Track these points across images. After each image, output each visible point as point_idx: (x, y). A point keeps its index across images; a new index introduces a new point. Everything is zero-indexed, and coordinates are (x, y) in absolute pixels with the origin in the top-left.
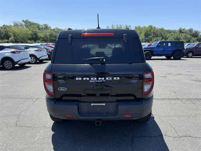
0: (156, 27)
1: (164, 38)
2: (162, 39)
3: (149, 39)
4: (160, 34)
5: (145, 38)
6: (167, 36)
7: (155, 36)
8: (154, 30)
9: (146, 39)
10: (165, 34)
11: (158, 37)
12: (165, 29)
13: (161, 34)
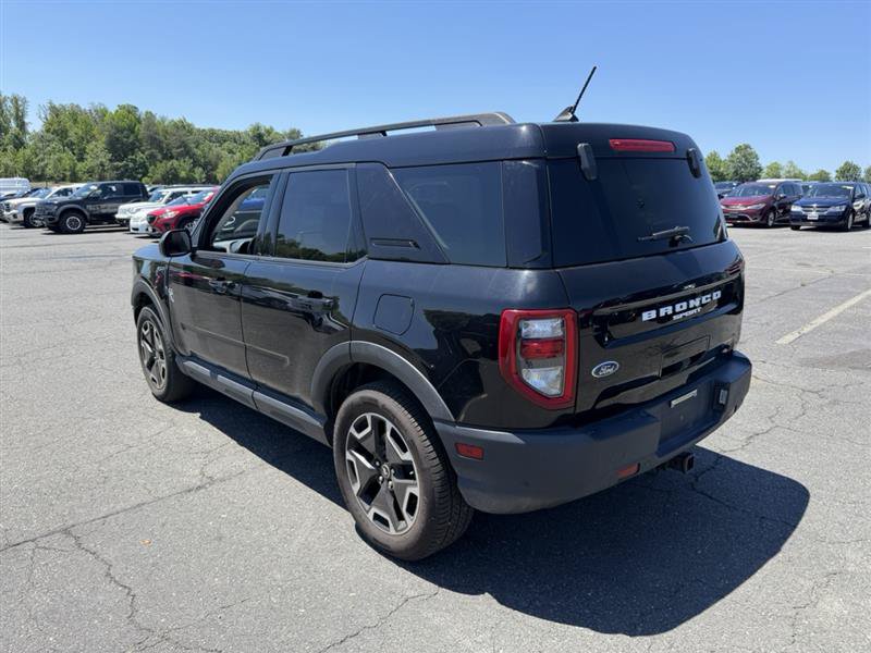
0: (154, 113)
1: (200, 166)
2: (194, 167)
3: (131, 165)
4: (180, 147)
5: (111, 160)
6: (211, 157)
7: (159, 157)
8: (148, 128)
9: (117, 168)
10: (201, 147)
11: (172, 158)
12: (197, 127)
13: (184, 145)
